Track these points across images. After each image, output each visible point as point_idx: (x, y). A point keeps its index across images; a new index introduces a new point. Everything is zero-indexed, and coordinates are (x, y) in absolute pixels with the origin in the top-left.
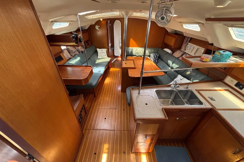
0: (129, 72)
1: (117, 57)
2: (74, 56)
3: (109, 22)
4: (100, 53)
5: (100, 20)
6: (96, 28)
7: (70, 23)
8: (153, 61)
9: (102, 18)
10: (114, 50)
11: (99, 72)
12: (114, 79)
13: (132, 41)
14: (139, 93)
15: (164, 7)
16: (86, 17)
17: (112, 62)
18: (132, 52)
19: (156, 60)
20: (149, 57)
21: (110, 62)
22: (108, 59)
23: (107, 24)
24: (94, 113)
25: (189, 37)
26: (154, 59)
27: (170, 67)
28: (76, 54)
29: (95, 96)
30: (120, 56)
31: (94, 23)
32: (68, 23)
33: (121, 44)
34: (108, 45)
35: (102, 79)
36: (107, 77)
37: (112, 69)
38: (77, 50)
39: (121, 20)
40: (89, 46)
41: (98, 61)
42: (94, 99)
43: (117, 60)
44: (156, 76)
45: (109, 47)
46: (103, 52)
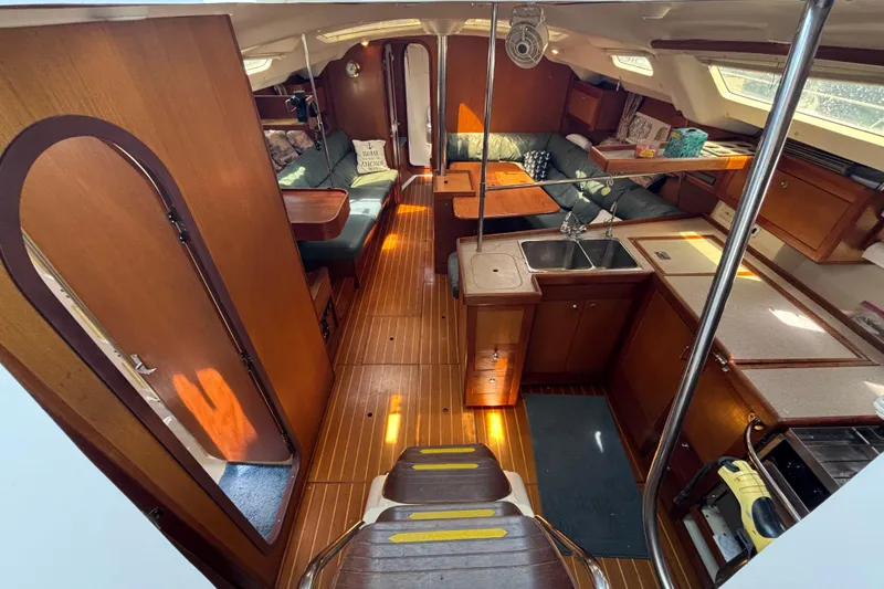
0: (455, 205)
1: (420, 169)
2: (285, 166)
3: (389, 49)
4: (366, 154)
5: (359, 46)
6: (348, 69)
7: (274, 61)
8: (532, 175)
9: (366, 38)
10: (407, 144)
11: (365, 213)
12: (412, 239)
13: (465, 112)
14: (478, 250)
15: (523, 23)
16: (319, 37)
17: (403, 187)
18: (465, 148)
19: (540, 173)
20: (519, 165)
21: (395, 185)
22: (392, 175)
23: (383, 58)
24: (360, 327)
25: (637, 95)
26: (536, 168)
27: (580, 191)
28: (291, 158)
29: (357, 286)
30: (427, 164)
31: (340, 57)
32: (270, 60)
33: (429, 125)
34: (390, 127)
35: (375, 237)
36: (388, 233)
37: (403, 209)
38: (294, 146)
39: (429, 42)
41: (358, 182)
43: (418, 182)
44: (534, 216)
45: (391, 133)
46: (373, 150)
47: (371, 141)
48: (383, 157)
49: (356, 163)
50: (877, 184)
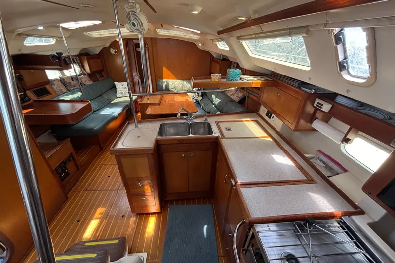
0: (148, 109)
2: (71, 91)
4: (120, 88)
6: (111, 51)
11: (111, 113)
14: (136, 127)
15: (130, 11)
16: (85, 33)
24: (94, 170)
27: (213, 104)
32: (54, 40)
34: (133, 77)
38: (80, 83)
39: (147, 40)
40: (102, 78)
41: (115, 101)
46: (124, 87)
47: (123, 83)
49: (116, 92)
50: (310, 91)
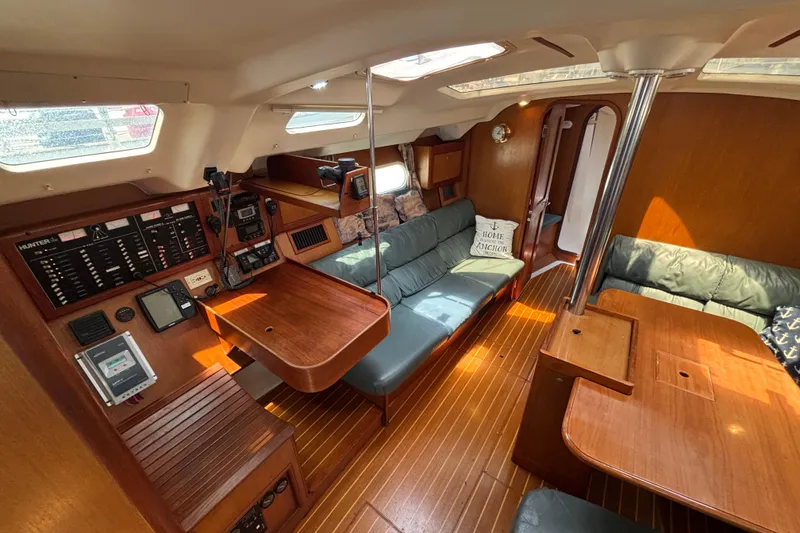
1: (568, 256)
3: (559, 113)
4: (486, 234)
5: (516, 107)
6: (495, 134)
7: (368, 115)
9: (526, 95)
10: (559, 224)
11: (439, 318)
13: (659, 209)
16: (444, 90)
17: (535, 276)
18: (644, 264)
22: (513, 267)
23: (547, 120)
29: (384, 422)
31: (490, 118)
32: (361, 114)
34: (531, 208)
35: (453, 344)
36: (479, 340)
37: (517, 310)
38: (398, 213)
40: (450, 201)
41: (462, 267)
42: (378, 429)
43: (561, 269)
46: (496, 232)
47: (498, 221)
48: (508, 244)
49: (472, 242)
